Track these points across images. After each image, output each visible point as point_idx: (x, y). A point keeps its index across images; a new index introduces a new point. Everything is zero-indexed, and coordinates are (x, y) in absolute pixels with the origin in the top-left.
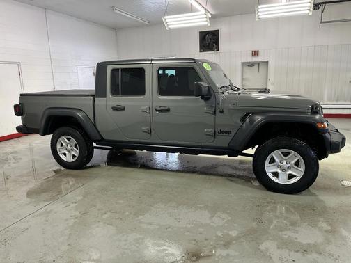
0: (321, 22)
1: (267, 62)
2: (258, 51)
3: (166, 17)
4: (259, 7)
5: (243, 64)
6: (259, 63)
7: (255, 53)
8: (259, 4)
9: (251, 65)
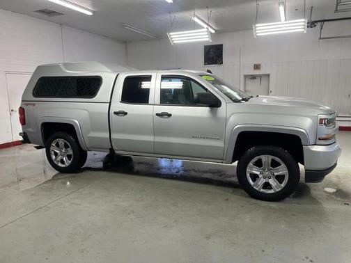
0: (320, 38)
1: (269, 75)
2: (260, 65)
3: (171, 34)
4: (257, 25)
5: (246, 76)
6: (261, 76)
7: (257, 67)
8: (256, 23)
9: (253, 77)
